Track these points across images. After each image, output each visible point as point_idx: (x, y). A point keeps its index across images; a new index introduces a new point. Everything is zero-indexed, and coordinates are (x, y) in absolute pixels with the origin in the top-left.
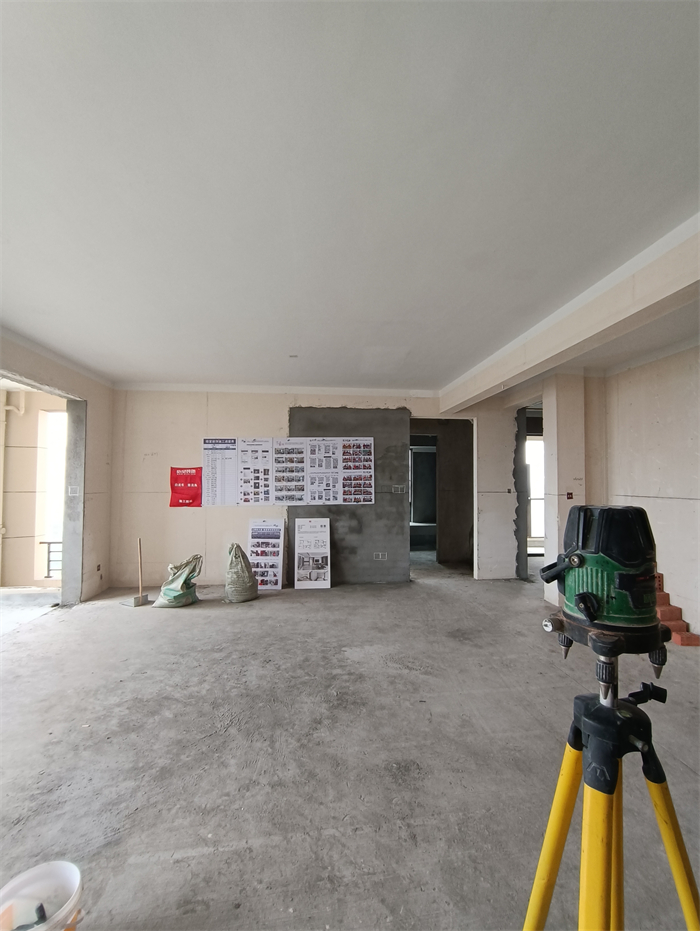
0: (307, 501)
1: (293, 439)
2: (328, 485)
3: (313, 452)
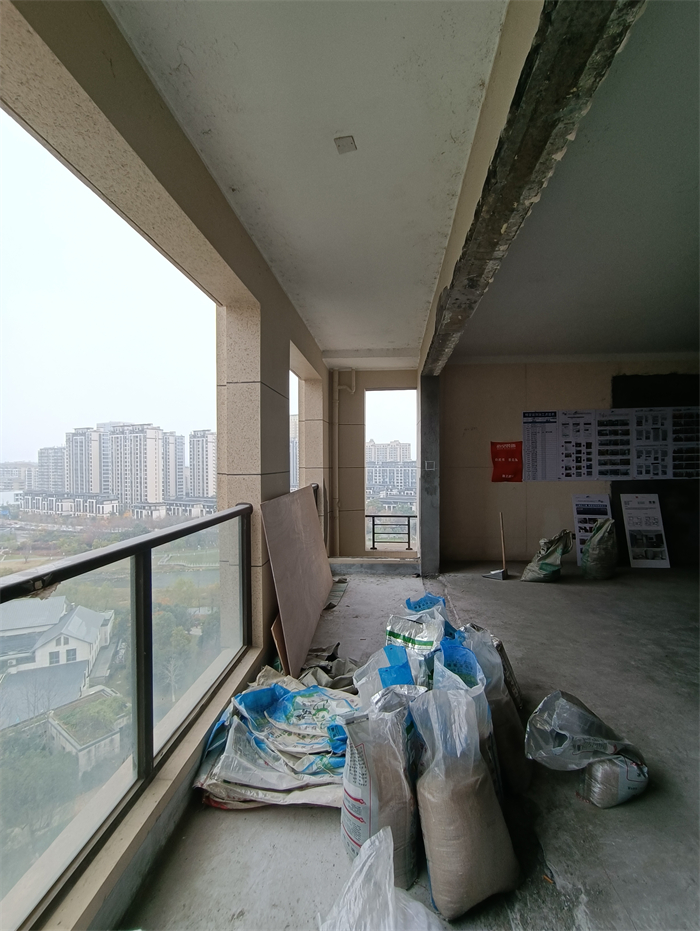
0: (634, 475)
1: (617, 411)
2: (656, 459)
3: (639, 423)
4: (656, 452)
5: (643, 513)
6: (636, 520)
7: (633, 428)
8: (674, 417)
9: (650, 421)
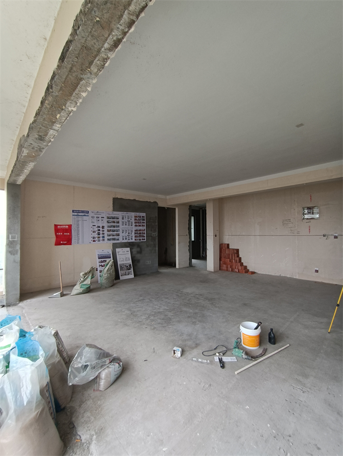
0: (121, 241)
1: (115, 212)
2: (129, 233)
3: (123, 218)
4: (129, 231)
5: (124, 256)
6: (122, 259)
7: (120, 220)
8: (135, 217)
9: (127, 218)
